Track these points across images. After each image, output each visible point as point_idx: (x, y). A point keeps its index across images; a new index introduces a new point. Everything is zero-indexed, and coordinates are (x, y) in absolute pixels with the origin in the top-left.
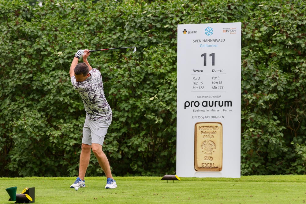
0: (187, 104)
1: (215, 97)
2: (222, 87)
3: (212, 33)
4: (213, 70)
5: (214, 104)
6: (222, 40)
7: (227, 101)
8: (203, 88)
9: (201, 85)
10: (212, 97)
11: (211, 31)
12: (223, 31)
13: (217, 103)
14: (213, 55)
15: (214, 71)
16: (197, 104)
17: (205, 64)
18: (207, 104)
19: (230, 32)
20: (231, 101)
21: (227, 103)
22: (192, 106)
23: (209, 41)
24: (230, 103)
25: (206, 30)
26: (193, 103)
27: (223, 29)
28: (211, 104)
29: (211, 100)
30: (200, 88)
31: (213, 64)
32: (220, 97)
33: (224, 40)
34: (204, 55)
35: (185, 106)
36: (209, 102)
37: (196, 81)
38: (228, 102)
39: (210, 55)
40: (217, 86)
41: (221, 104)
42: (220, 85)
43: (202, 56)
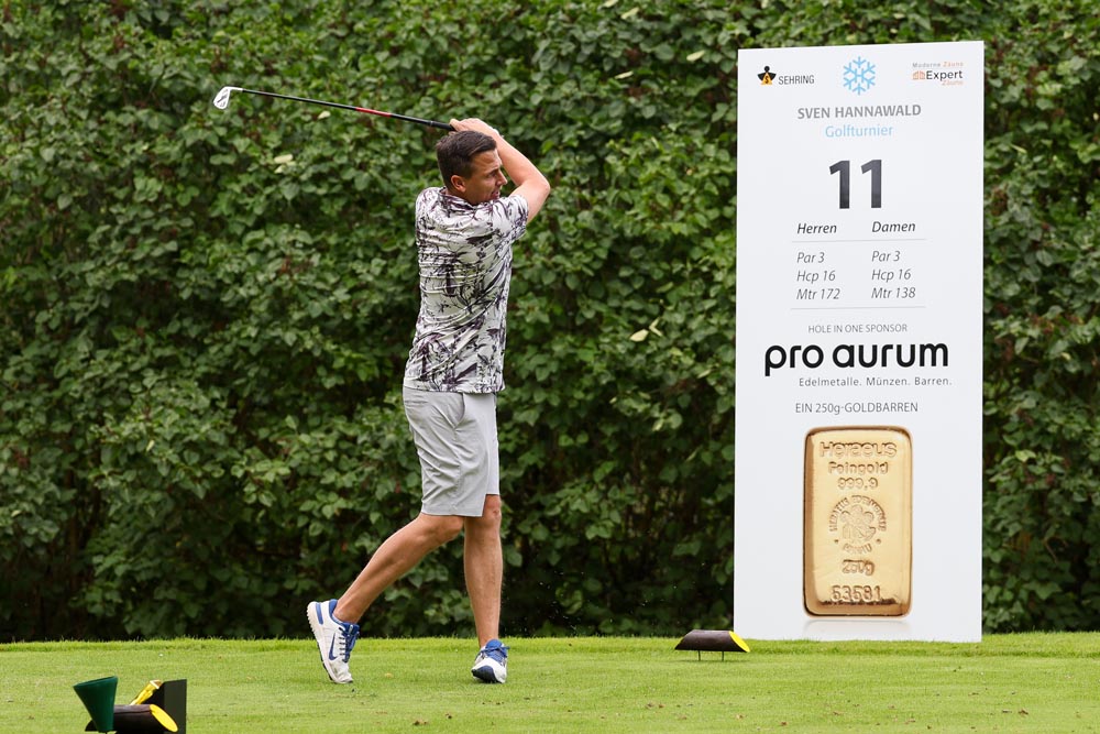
0: (776, 357)
1: (884, 327)
2: (911, 293)
3: (869, 82)
4: (877, 226)
5: (880, 355)
6: (910, 111)
7: (930, 346)
8: (835, 294)
9: (828, 284)
10: (871, 328)
11: (868, 75)
12: (916, 76)
13: (892, 354)
14: (874, 168)
15: (879, 227)
16: (813, 357)
17: (844, 203)
18: (851, 356)
19: (942, 76)
20: (944, 347)
21: (928, 352)
22: (792, 365)
23: (859, 112)
24: (940, 352)
25: (849, 70)
26: (798, 355)
27: (915, 65)
28: (868, 358)
29: (867, 341)
30: (827, 293)
31: (876, 202)
32: (904, 327)
33: (917, 110)
34: (842, 168)
35: (769, 364)
36: (861, 348)
37: (811, 268)
38: (934, 349)
39: (865, 169)
40: (890, 286)
41: (906, 358)
42: (904, 283)
43: (833, 169)
